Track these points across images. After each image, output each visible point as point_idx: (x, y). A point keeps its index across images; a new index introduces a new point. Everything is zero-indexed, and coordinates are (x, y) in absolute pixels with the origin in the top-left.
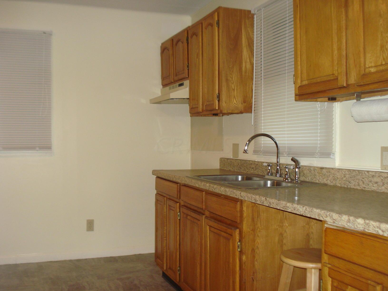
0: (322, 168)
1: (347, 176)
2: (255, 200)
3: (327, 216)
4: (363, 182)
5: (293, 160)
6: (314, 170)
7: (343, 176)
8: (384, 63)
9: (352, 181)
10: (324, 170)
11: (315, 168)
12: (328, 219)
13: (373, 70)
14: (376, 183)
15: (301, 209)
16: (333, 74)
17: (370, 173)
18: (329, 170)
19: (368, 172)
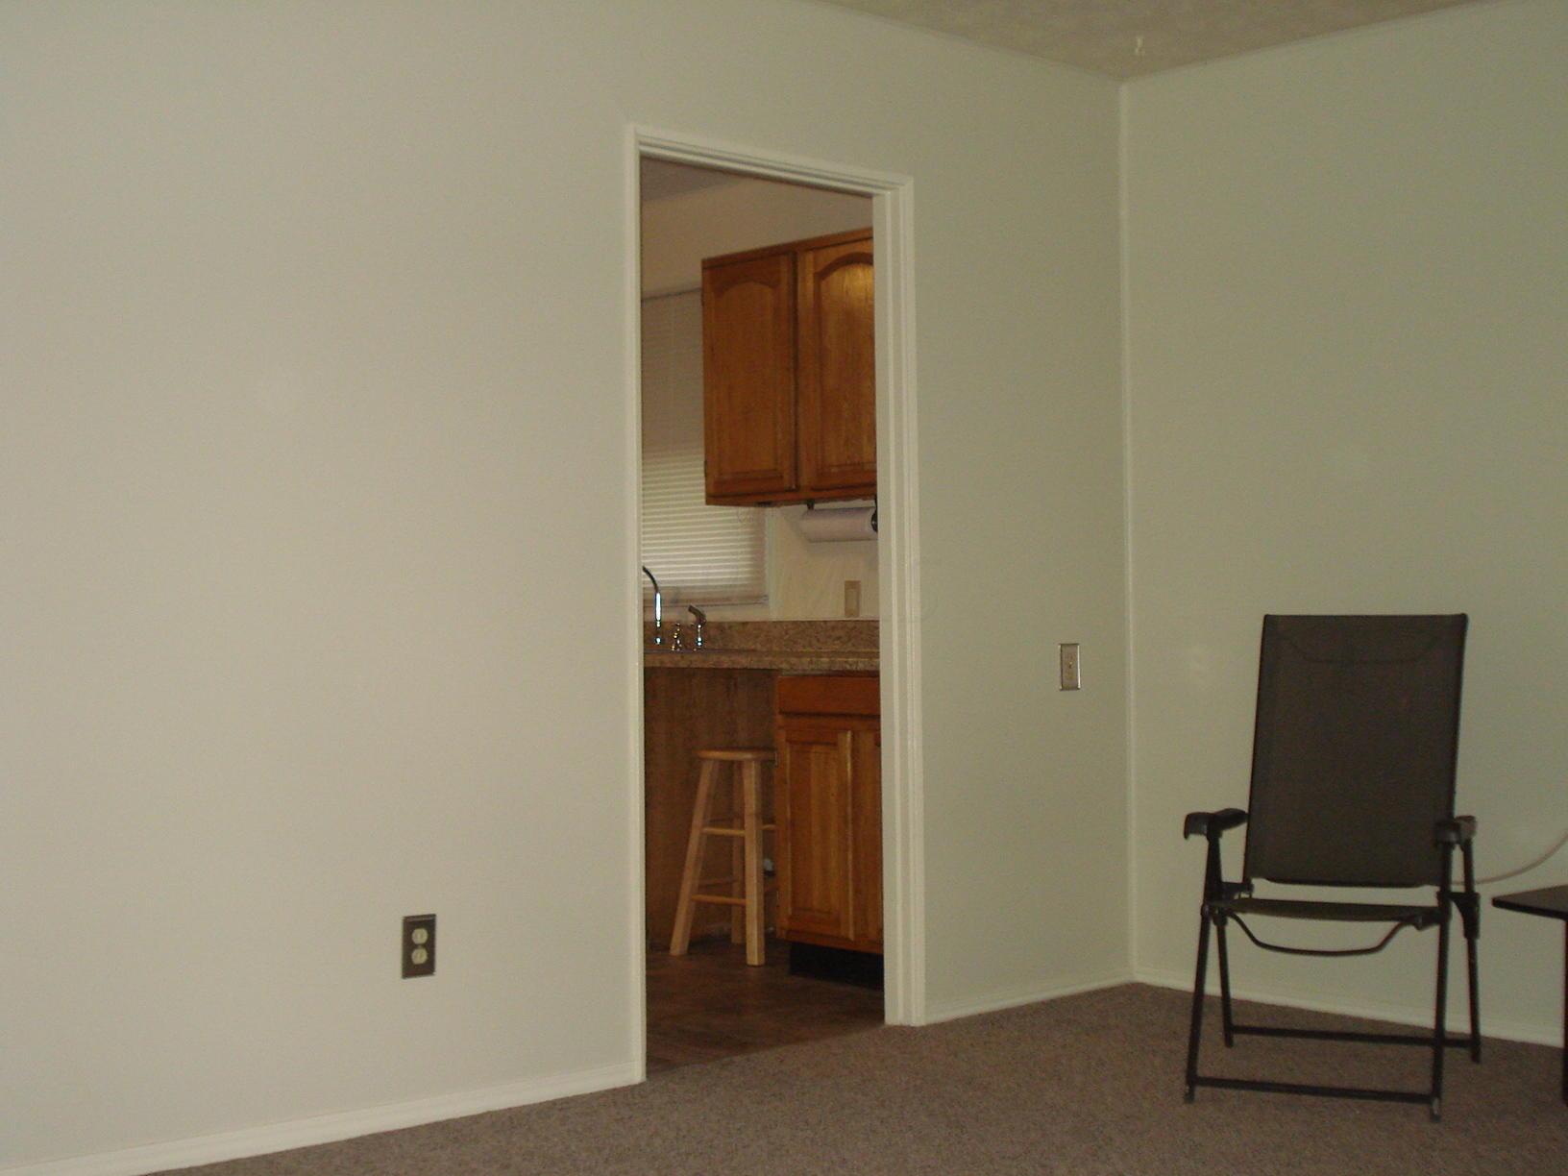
0: (745, 624)
1: (791, 632)
2: (662, 662)
3: (782, 663)
4: (818, 640)
5: (691, 609)
6: (730, 627)
7: (783, 633)
8: (849, 462)
9: (799, 640)
10: (749, 626)
11: (731, 625)
12: (784, 666)
13: (834, 470)
14: (839, 638)
15: (744, 661)
16: (775, 470)
17: (828, 624)
18: (759, 625)
19: (825, 622)
